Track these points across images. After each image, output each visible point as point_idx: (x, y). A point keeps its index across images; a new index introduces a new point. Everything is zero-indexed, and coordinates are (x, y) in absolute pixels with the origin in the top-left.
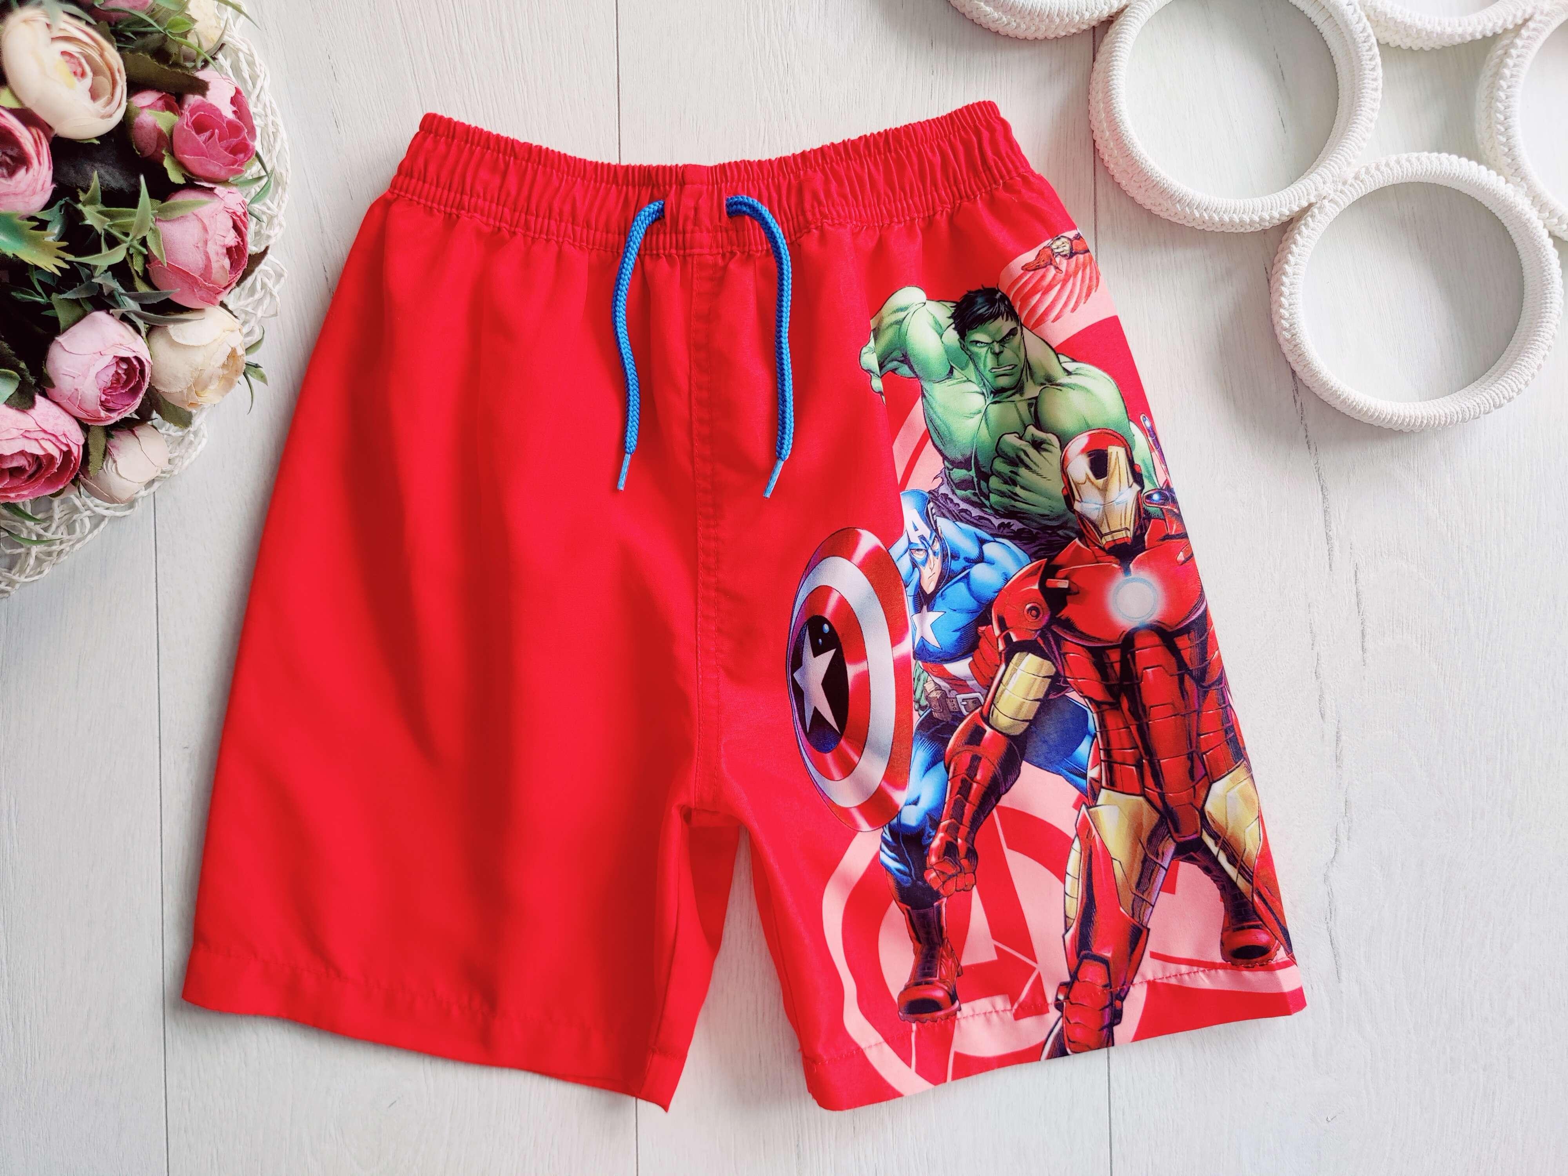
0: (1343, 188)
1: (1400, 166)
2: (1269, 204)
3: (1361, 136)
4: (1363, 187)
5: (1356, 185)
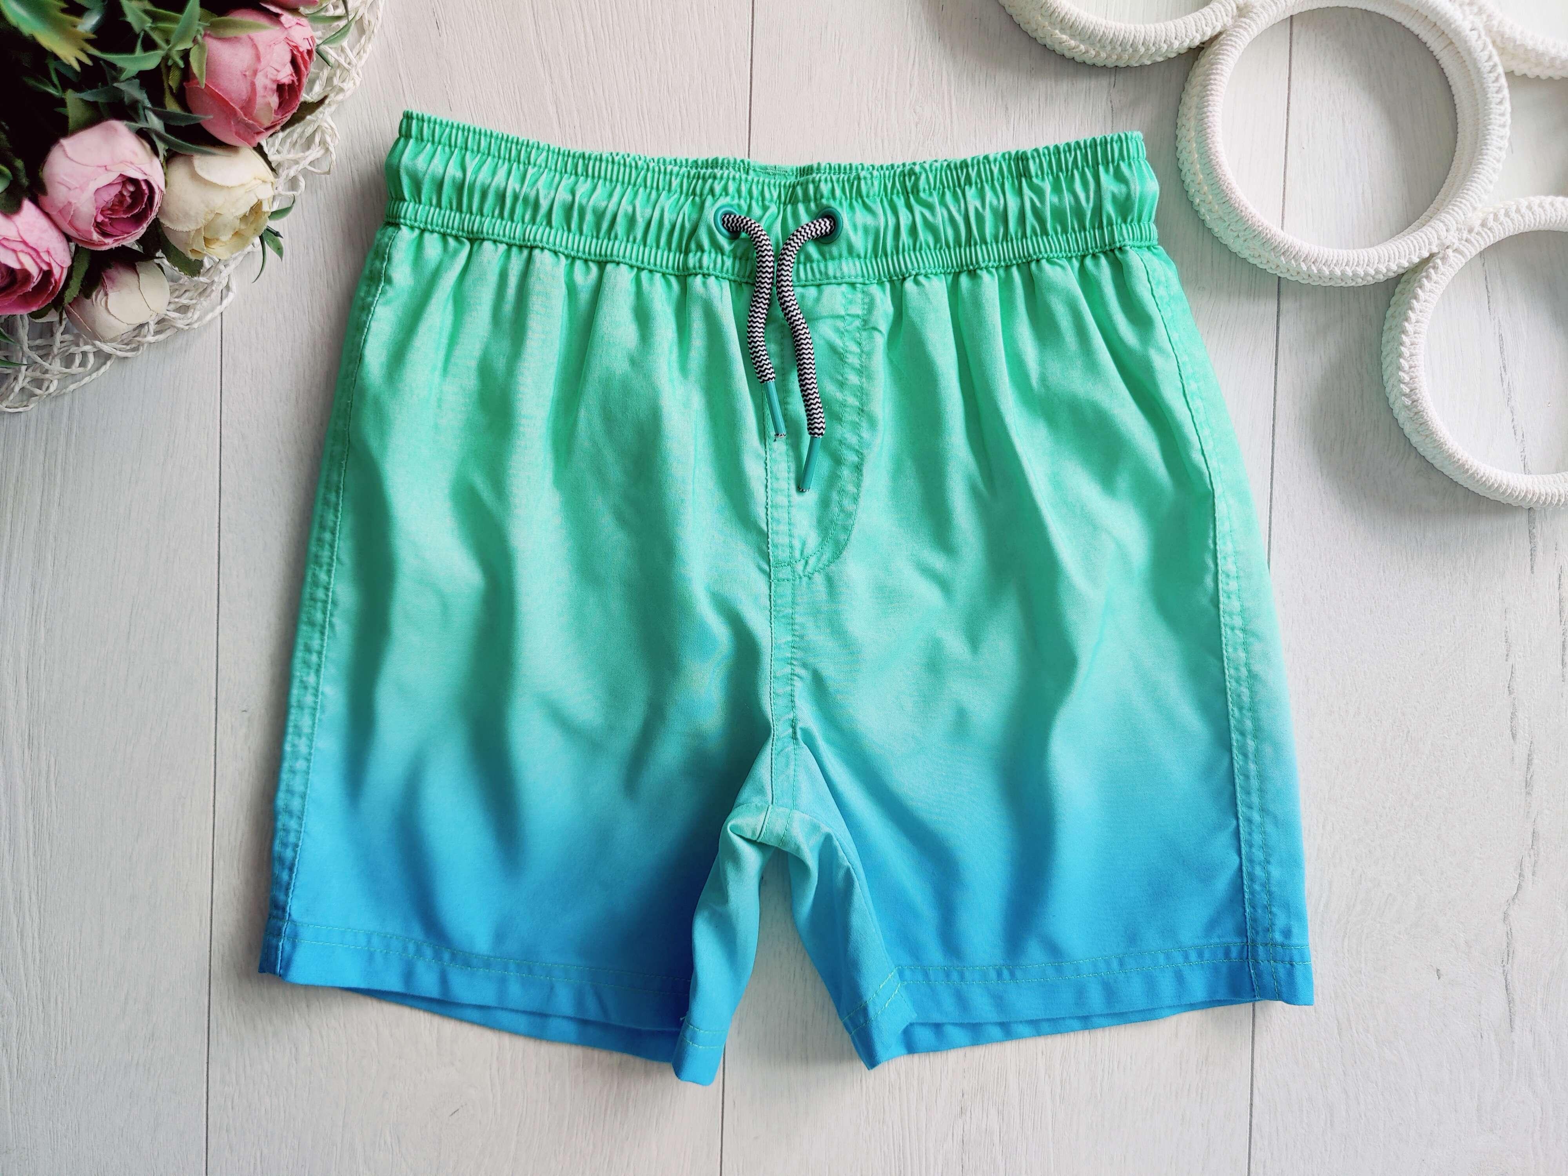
0: (1469, 237)
1: (1533, 213)
2: (1387, 255)
3: (1487, 178)
4: (1491, 235)
5: (1484, 234)
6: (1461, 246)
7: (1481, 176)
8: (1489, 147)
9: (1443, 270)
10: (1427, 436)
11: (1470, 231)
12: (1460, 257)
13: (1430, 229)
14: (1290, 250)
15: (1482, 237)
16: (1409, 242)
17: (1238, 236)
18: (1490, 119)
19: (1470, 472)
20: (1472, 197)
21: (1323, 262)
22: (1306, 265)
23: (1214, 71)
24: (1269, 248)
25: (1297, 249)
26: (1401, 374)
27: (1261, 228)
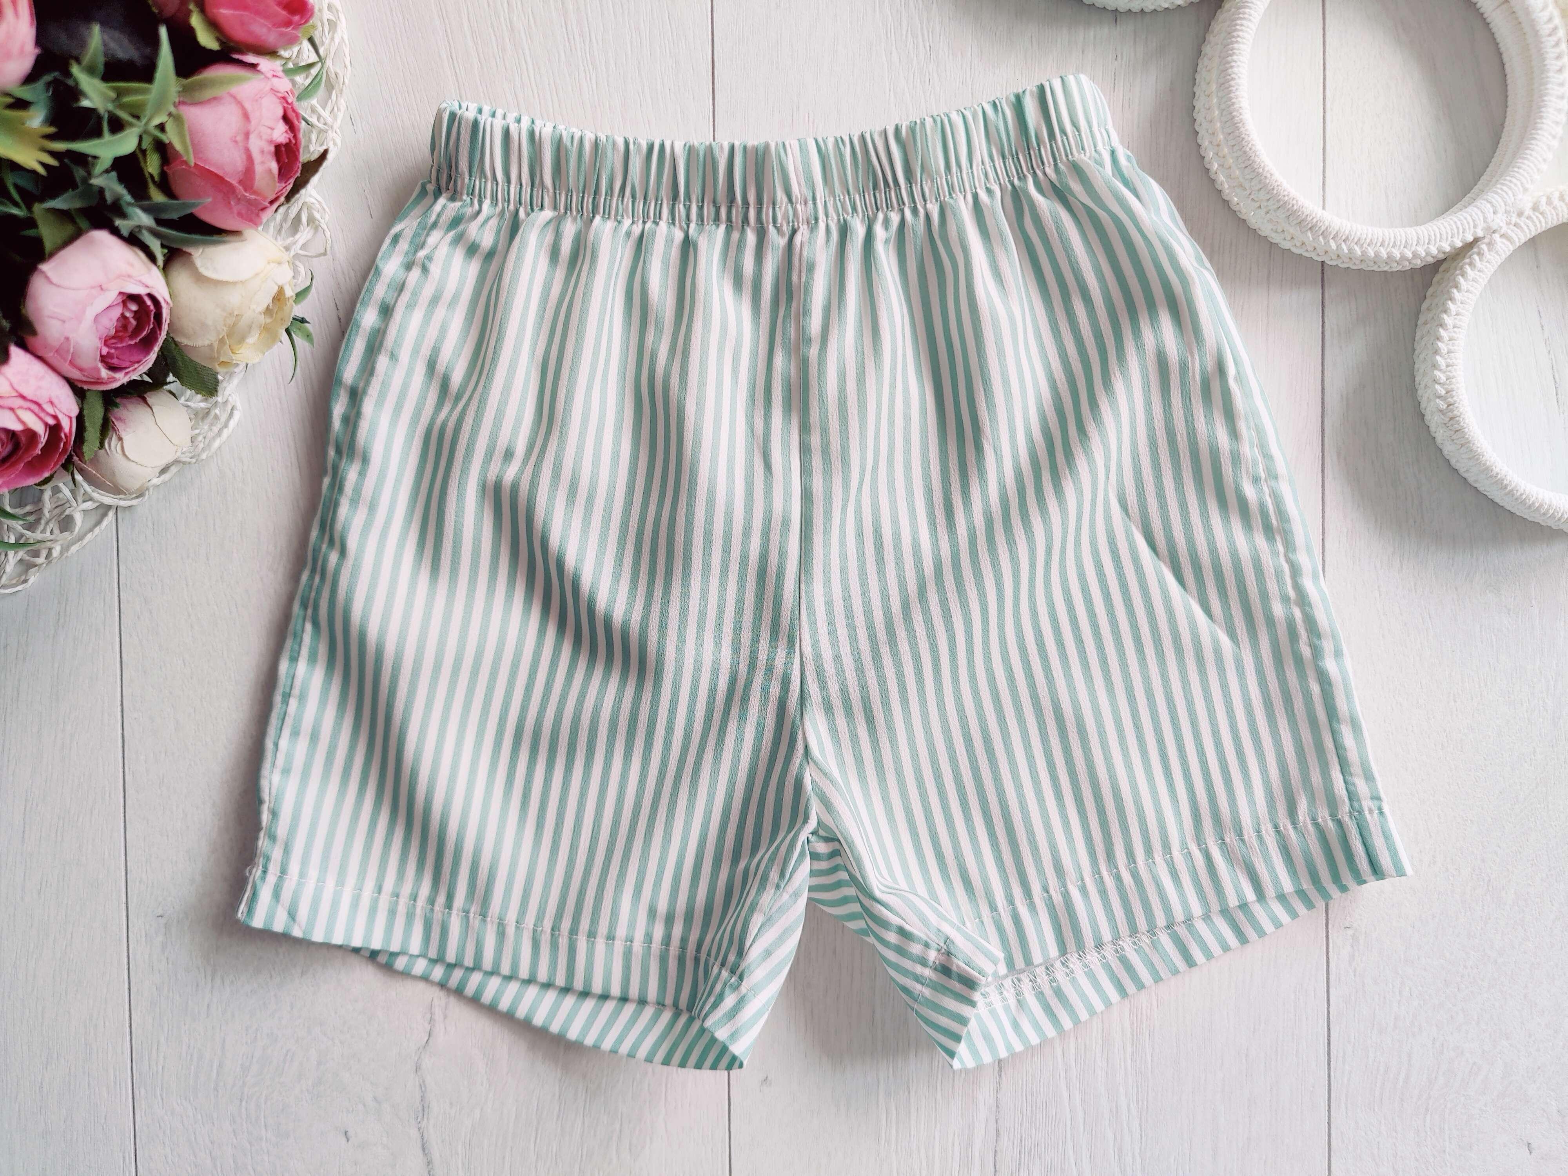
0: (1518, 221)
2: (1427, 236)
3: (1542, 156)
4: (1543, 220)
5: (1534, 217)
6: (1509, 231)
7: (1534, 153)
8: (1544, 121)
9: (1488, 256)
10: (1462, 445)
11: (1520, 214)
12: (1508, 243)
13: (1475, 209)
14: (1319, 224)
15: (1533, 222)
16: (1452, 222)
17: (1260, 207)
18: (1546, 89)
19: (1509, 488)
20: (1523, 176)
21: (1356, 240)
22: (1336, 242)
23: (1241, 16)
24: (1295, 222)
25: (1327, 223)
26: (1437, 373)
27: (1286, 198)
